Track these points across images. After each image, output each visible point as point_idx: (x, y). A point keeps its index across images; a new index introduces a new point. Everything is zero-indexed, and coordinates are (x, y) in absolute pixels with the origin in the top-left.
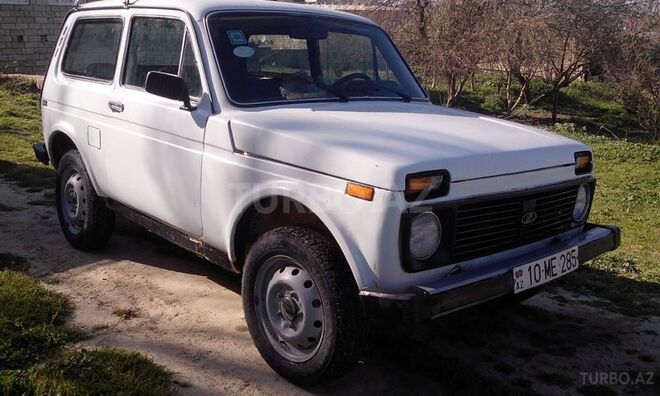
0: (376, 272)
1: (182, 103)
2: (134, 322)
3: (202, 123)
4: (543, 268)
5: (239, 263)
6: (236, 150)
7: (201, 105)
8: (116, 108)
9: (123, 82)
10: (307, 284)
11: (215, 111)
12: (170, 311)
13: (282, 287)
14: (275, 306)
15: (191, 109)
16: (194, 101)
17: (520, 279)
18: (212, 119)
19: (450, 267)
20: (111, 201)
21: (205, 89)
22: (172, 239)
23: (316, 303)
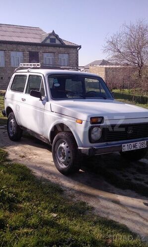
0: (82, 143)
1: (39, 99)
2: (24, 158)
3: (44, 104)
4: (132, 145)
5: (52, 142)
6: (52, 111)
7: (45, 99)
8: (24, 100)
9: (26, 93)
10: (67, 147)
11: (47, 101)
12: (35, 157)
13: (61, 148)
14: (59, 153)
15: (42, 100)
16: (43, 98)
17: (124, 148)
18: (47, 103)
19: (105, 143)
20: (22, 126)
21: (46, 95)
22: (36, 136)
23: (69, 152)
